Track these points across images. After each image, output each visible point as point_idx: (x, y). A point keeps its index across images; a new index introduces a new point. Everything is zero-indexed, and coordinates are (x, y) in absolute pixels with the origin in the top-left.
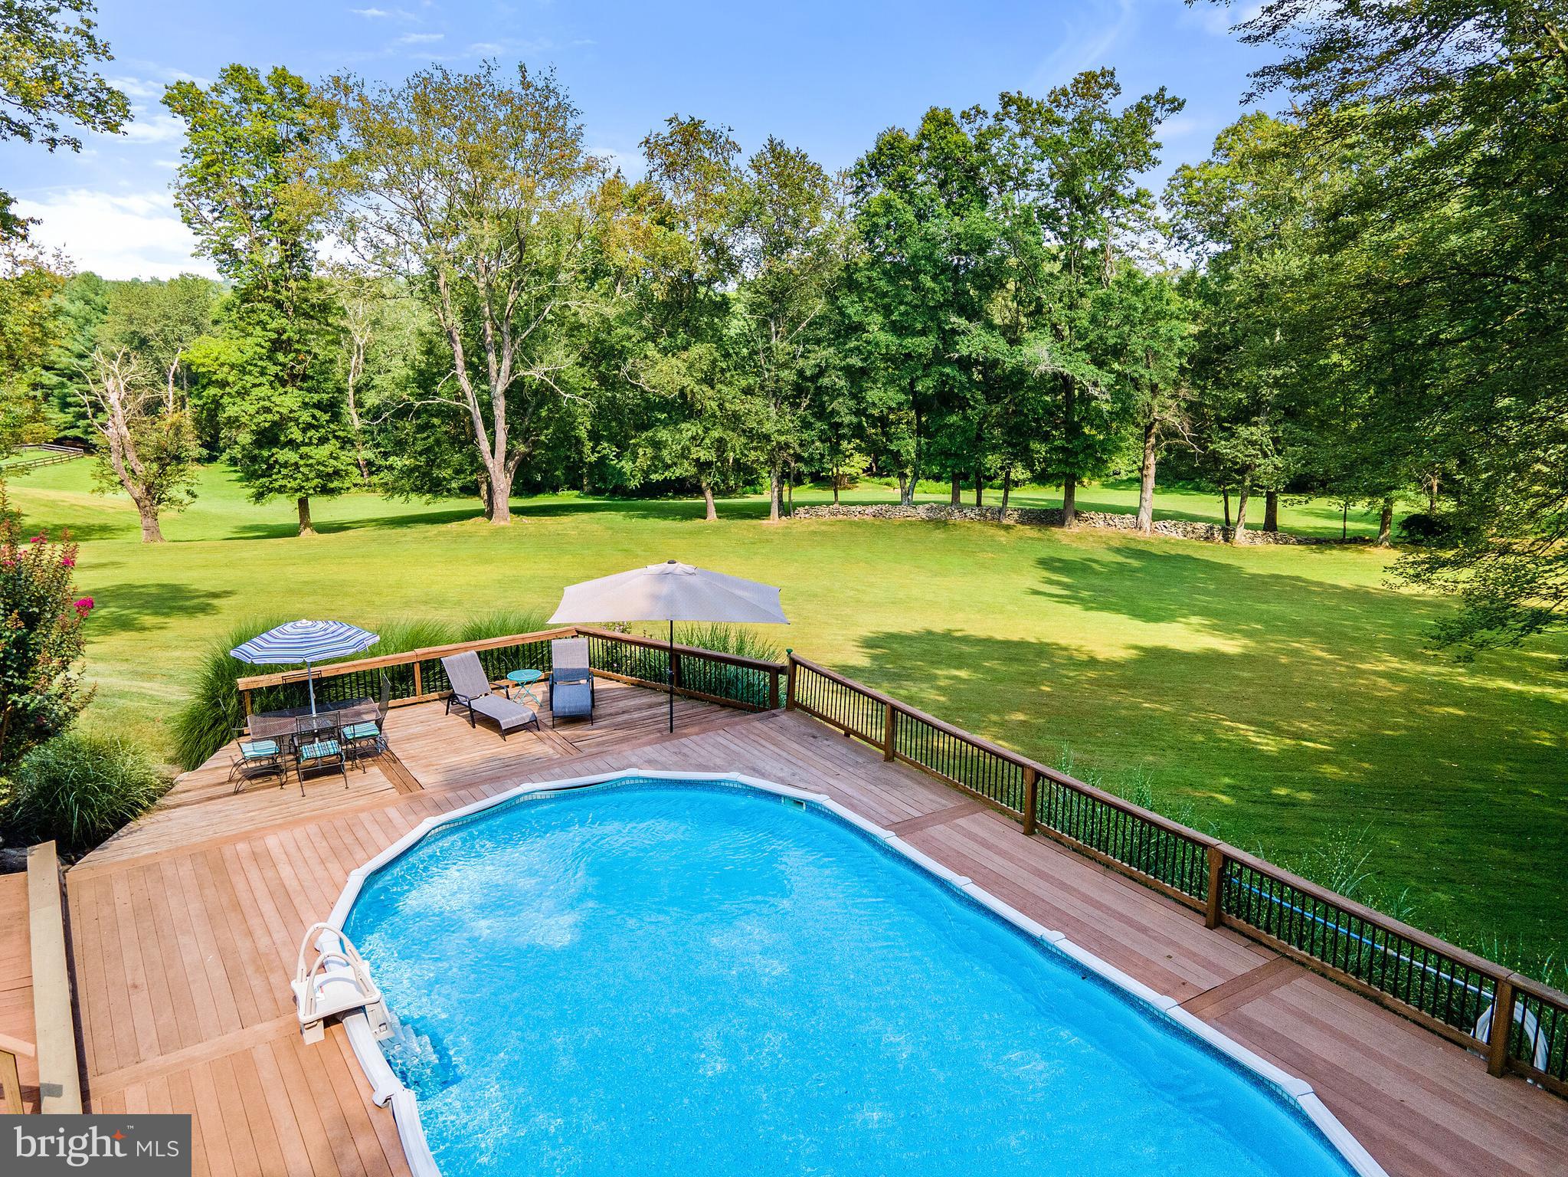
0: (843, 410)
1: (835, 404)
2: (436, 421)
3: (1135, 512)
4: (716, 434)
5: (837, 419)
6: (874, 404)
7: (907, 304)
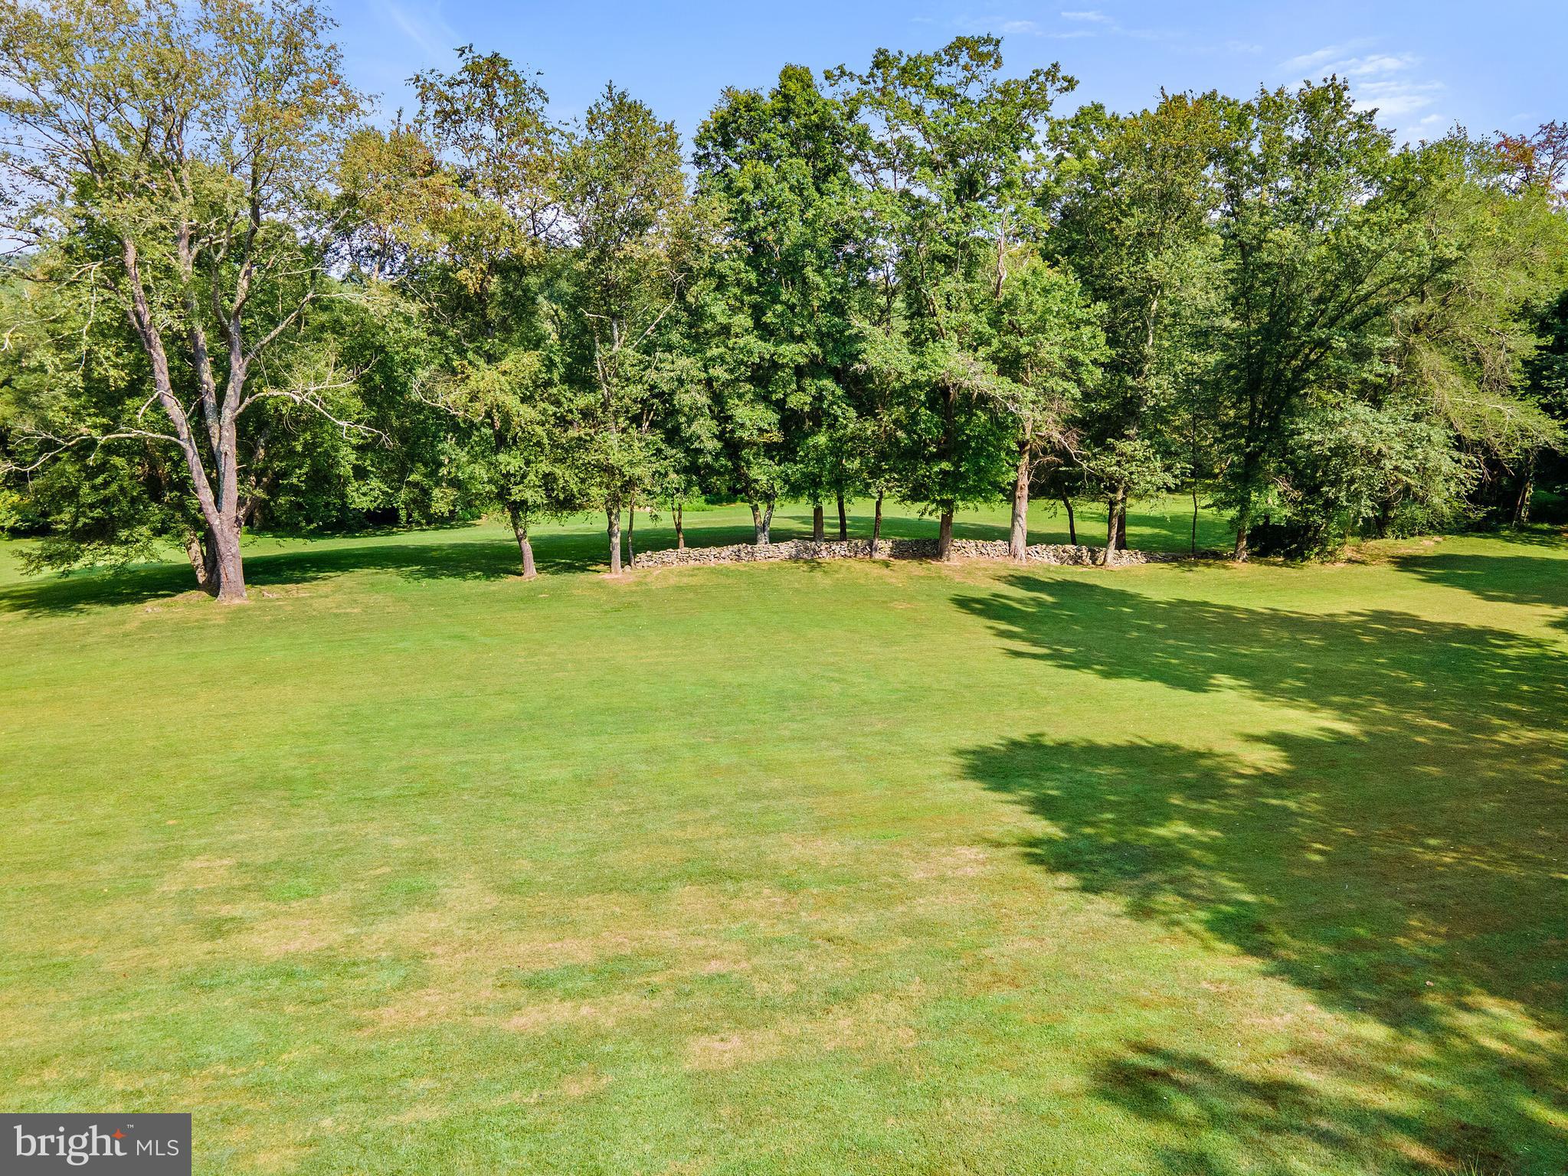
0: (705, 435)
1: (693, 427)
2: (118, 461)
3: (1006, 535)
4: (545, 467)
5: (696, 445)
6: (742, 426)
7: (782, 303)
